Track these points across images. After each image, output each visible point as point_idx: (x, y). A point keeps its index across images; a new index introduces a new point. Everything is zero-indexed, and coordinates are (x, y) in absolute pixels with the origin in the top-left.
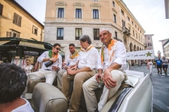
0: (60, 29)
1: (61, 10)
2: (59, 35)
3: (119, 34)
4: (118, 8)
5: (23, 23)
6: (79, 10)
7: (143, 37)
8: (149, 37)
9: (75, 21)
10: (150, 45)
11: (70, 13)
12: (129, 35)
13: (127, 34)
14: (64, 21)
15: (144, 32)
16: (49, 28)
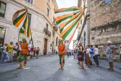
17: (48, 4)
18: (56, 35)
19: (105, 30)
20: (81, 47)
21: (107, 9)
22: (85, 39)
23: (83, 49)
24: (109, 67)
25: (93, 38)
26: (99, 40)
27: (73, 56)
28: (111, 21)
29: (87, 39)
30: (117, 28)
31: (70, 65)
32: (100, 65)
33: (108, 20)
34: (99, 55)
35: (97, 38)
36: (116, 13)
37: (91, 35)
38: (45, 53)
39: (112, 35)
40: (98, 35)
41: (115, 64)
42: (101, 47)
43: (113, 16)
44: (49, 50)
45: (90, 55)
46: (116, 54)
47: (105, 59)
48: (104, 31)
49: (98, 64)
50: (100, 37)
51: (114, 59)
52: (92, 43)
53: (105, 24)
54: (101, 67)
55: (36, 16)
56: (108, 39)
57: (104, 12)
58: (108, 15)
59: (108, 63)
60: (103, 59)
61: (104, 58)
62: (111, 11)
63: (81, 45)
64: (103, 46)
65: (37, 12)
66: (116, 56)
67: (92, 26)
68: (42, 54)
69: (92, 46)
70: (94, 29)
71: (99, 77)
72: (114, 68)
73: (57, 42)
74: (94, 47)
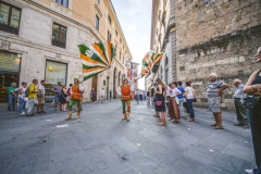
17: (96, 7)
18: (114, 65)
19: (205, 53)
20: (160, 86)
21: (208, 12)
22: (167, 71)
23: (163, 90)
24: (214, 122)
25: (182, 68)
26: (194, 71)
27: (145, 102)
28: (217, 35)
29: (170, 70)
30: (229, 48)
31: (141, 118)
32: (197, 117)
33: (210, 33)
34: (195, 100)
35: (190, 67)
36: (226, 19)
37: (178, 62)
38: (94, 98)
39: (219, 62)
40: (193, 63)
41: (224, 115)
42: (197, 83)
43: (219, 26)
44: (101, 92)
45: (177, 100)
46: (226, 97)
47: (207, 107)
48: (202, 54)
49: (192, 116)
50: (196, 66)
51: (223, 105)
52: (181, 78)
53: (206, 40)
54: (198, 123)
55: (76, 30)
56: (210, 68)
57: (203, 18)
58: (211, 25)
59: (211, 115)
60: (201, 107)
61: (205, 105)
62: (217, 17)
63: (159, 81)
64: (200, 83)
65: (77, 23)
66: (226, 100)
67: (179, 46)
68: (89, 100)
69: (180, 83)
70: (184, 51)
71: (195, 141)
72: (223, 124)
73: (115, 77)
74: (184, 85)
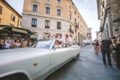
0: (34, 20)
1: (35, 6)
2: (33, 24)
3: (72, 26)
4: (73, 11)
5: (3, 12)
6: (48, 8)
7: (86, 29)
8: (90, 29)
9: (45, 15)
10: (90, 34)
11: (41, 9)
12: (78, 27)
13: (77, 27)
14: (38, 14)
15: (87, 26)
16: (25, 18)
